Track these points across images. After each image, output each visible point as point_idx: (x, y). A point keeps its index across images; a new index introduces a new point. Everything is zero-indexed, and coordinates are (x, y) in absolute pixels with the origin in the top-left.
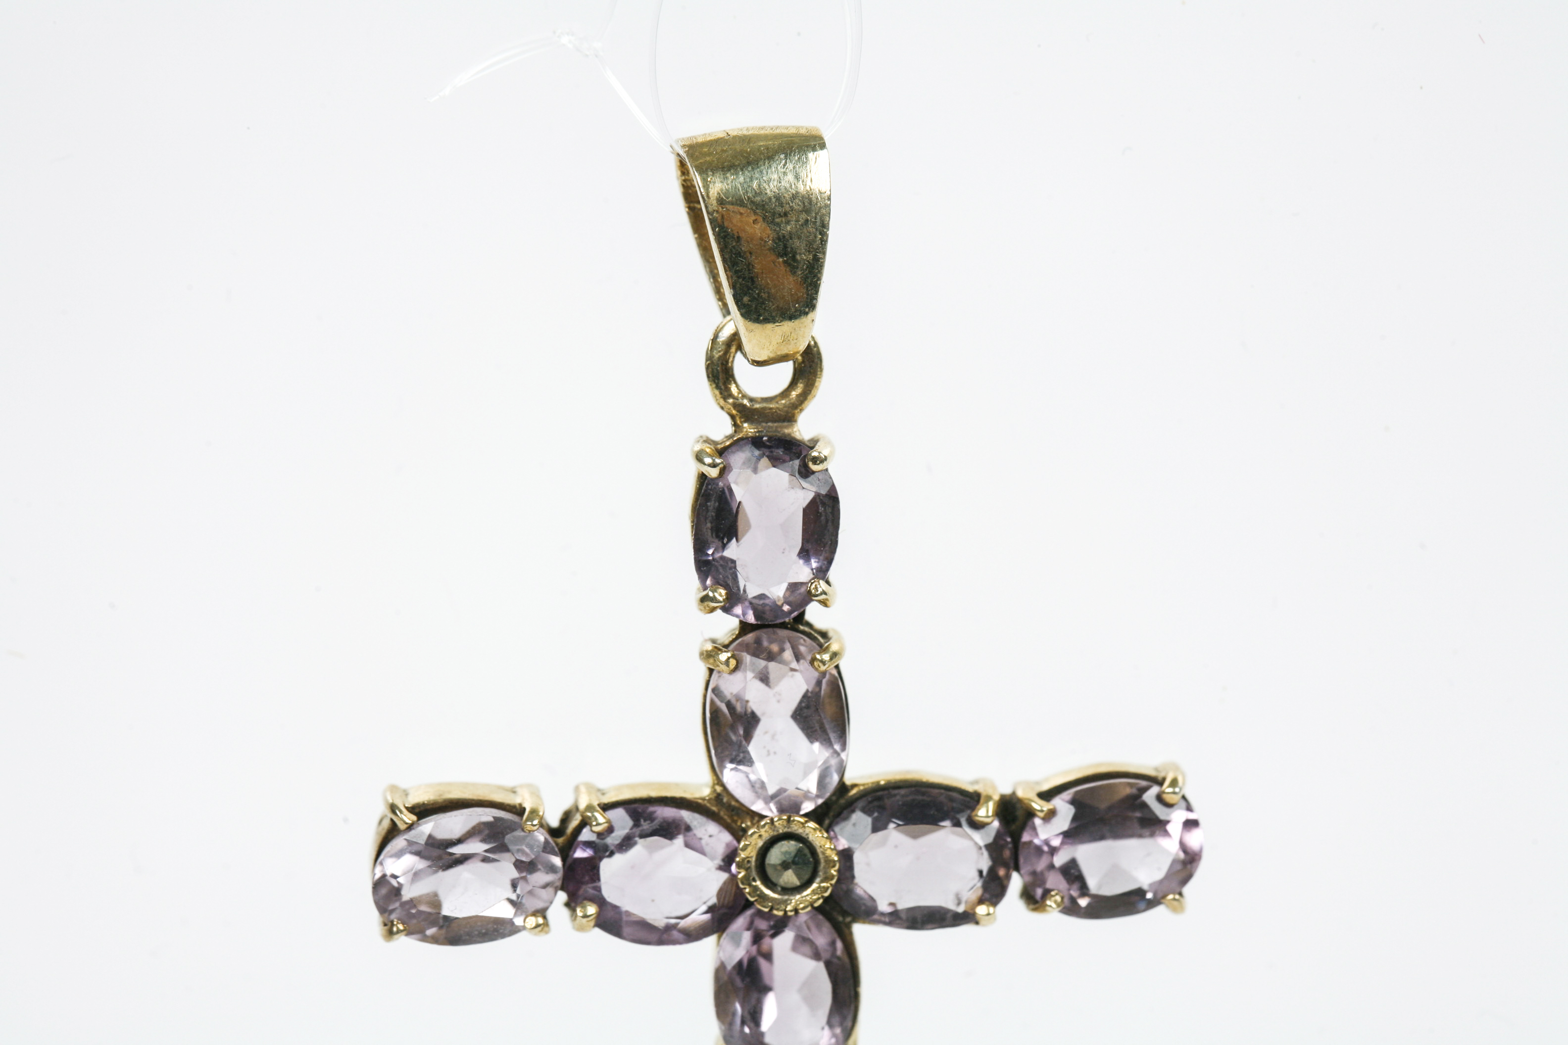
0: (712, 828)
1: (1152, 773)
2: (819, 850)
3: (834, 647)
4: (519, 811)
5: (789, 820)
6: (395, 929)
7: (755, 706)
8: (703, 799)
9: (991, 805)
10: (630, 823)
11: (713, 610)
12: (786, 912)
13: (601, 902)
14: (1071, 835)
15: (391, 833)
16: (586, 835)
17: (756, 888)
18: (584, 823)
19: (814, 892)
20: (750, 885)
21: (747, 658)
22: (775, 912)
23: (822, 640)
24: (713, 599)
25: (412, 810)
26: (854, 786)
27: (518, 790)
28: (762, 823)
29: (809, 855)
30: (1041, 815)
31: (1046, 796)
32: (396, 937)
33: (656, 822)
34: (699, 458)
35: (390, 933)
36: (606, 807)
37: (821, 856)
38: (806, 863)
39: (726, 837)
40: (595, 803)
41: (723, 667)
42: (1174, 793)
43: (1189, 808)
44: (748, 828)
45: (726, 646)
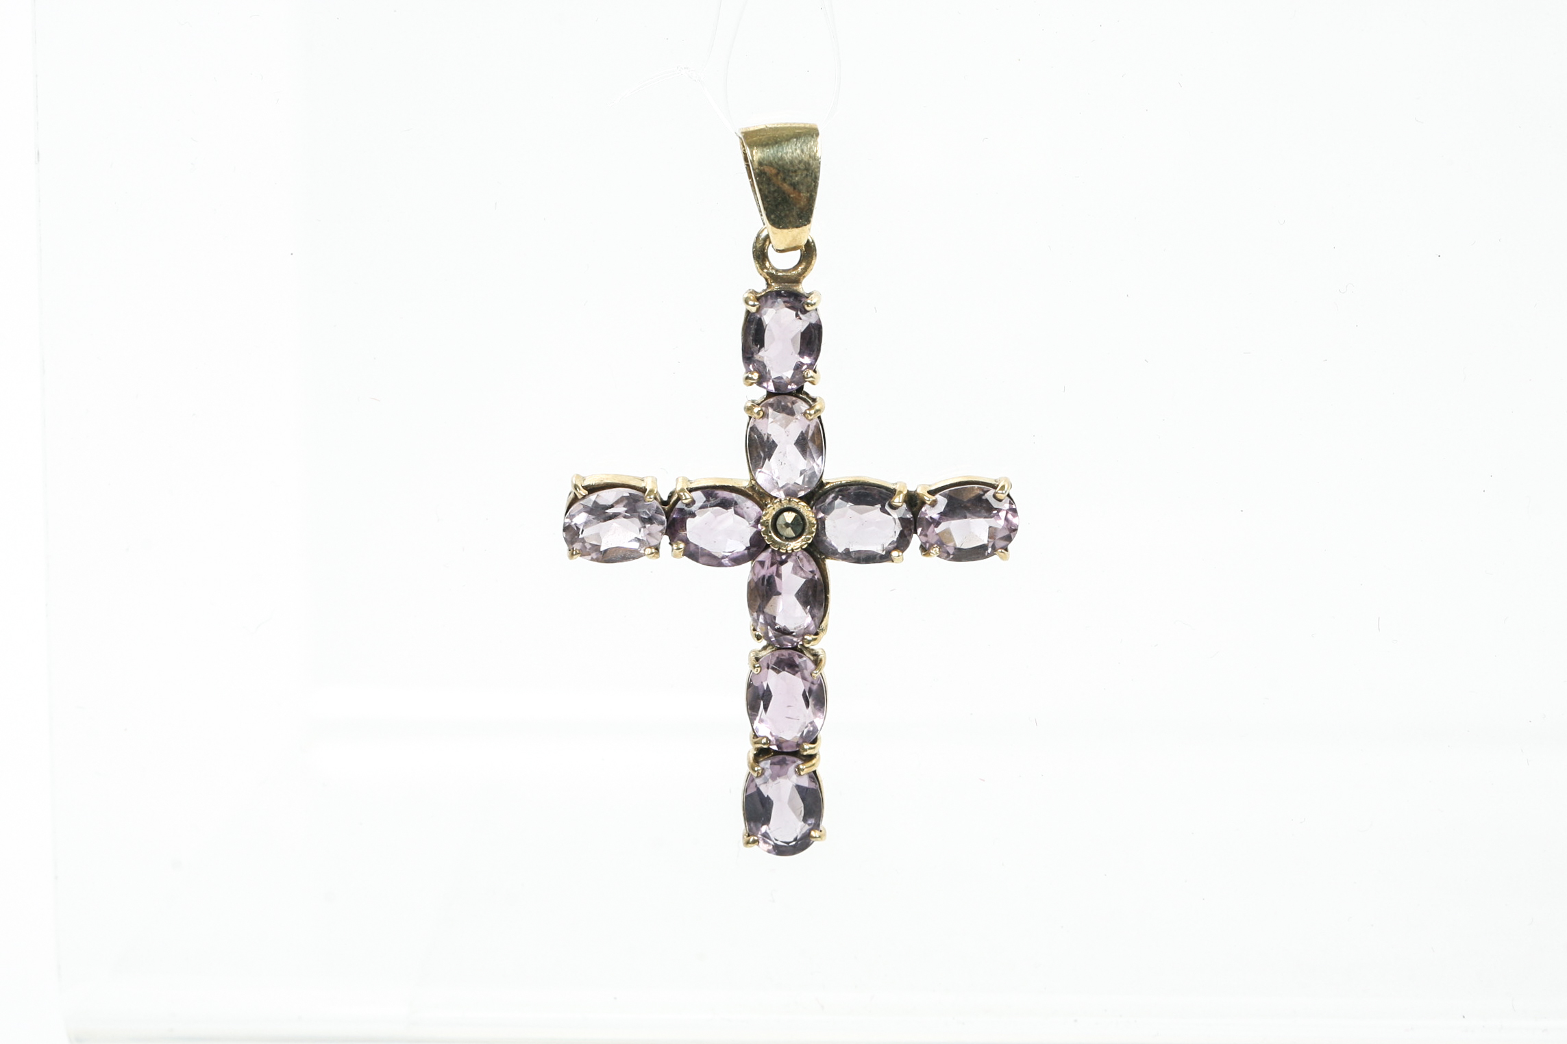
0: (749, 503)
1: (993, 482)
2: (806, 518)
3: (817, 407)
4: (643, 490)
5: (789, 501)
6: (574, 553)
7: (773, 438)
8: (745, 488)
9: (902, 496)
10: (705, 499)
11: (752, 384)
12: (787, 551)
13: (687, 542)
14: (945, 515)
15: (575, 500)
16: (679, 505)
17: (771, 537)
18: (679, 499)
19: (802, 541)
20: (768, 535)
21: (770, 411)
22: (781, 550)
23: (811, 403)
24: (751, 379)
25: (585, 488)
26: (828, 483)
27: (645, 479)
28: (775, 501)
29: (800, 520)
30: (929, 502)
31: (933, 493)
32: (575, 557)
33: (719, 499)
34: (746, 302)
35: (572, 554)
36: (691, 490)
37: (807, 521)
38: (799, 524)
39: (757, 509)
40: (685, 488)
41: (756, 416)
42: (1002, 493)
43: (1012, 502)
44: (768, 503)
45: (759, 405)
